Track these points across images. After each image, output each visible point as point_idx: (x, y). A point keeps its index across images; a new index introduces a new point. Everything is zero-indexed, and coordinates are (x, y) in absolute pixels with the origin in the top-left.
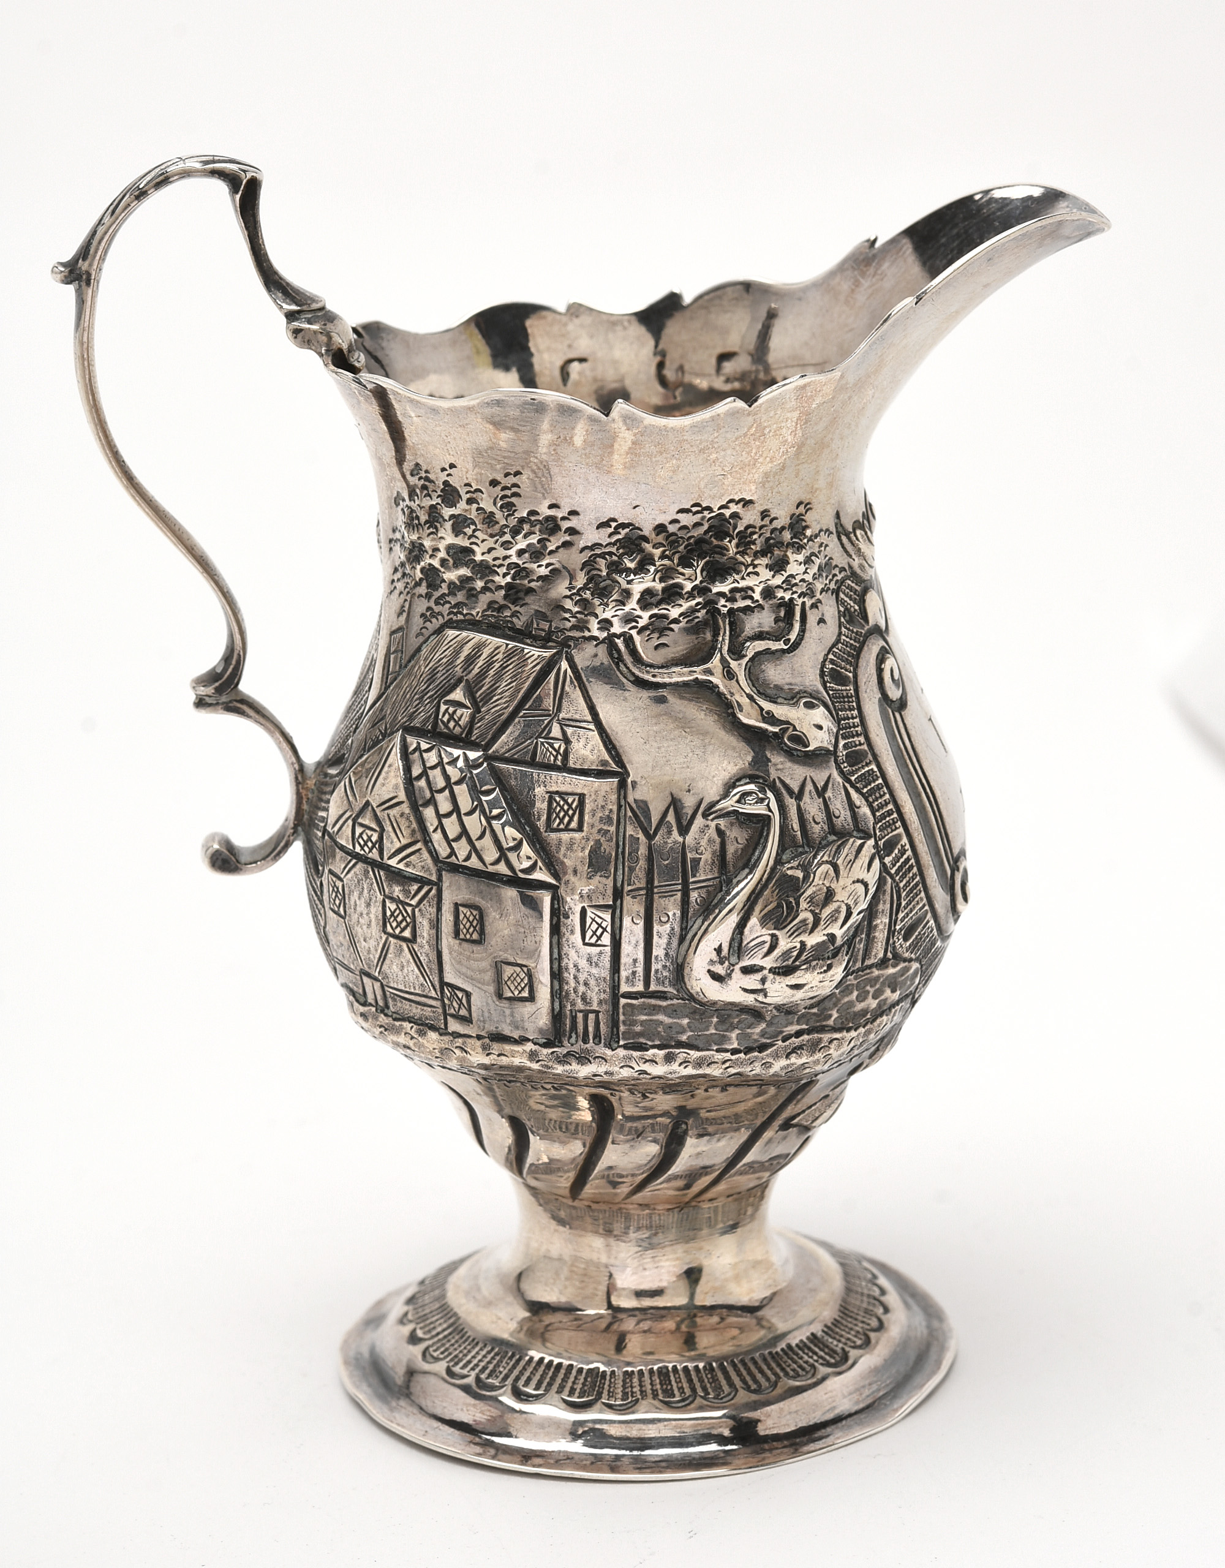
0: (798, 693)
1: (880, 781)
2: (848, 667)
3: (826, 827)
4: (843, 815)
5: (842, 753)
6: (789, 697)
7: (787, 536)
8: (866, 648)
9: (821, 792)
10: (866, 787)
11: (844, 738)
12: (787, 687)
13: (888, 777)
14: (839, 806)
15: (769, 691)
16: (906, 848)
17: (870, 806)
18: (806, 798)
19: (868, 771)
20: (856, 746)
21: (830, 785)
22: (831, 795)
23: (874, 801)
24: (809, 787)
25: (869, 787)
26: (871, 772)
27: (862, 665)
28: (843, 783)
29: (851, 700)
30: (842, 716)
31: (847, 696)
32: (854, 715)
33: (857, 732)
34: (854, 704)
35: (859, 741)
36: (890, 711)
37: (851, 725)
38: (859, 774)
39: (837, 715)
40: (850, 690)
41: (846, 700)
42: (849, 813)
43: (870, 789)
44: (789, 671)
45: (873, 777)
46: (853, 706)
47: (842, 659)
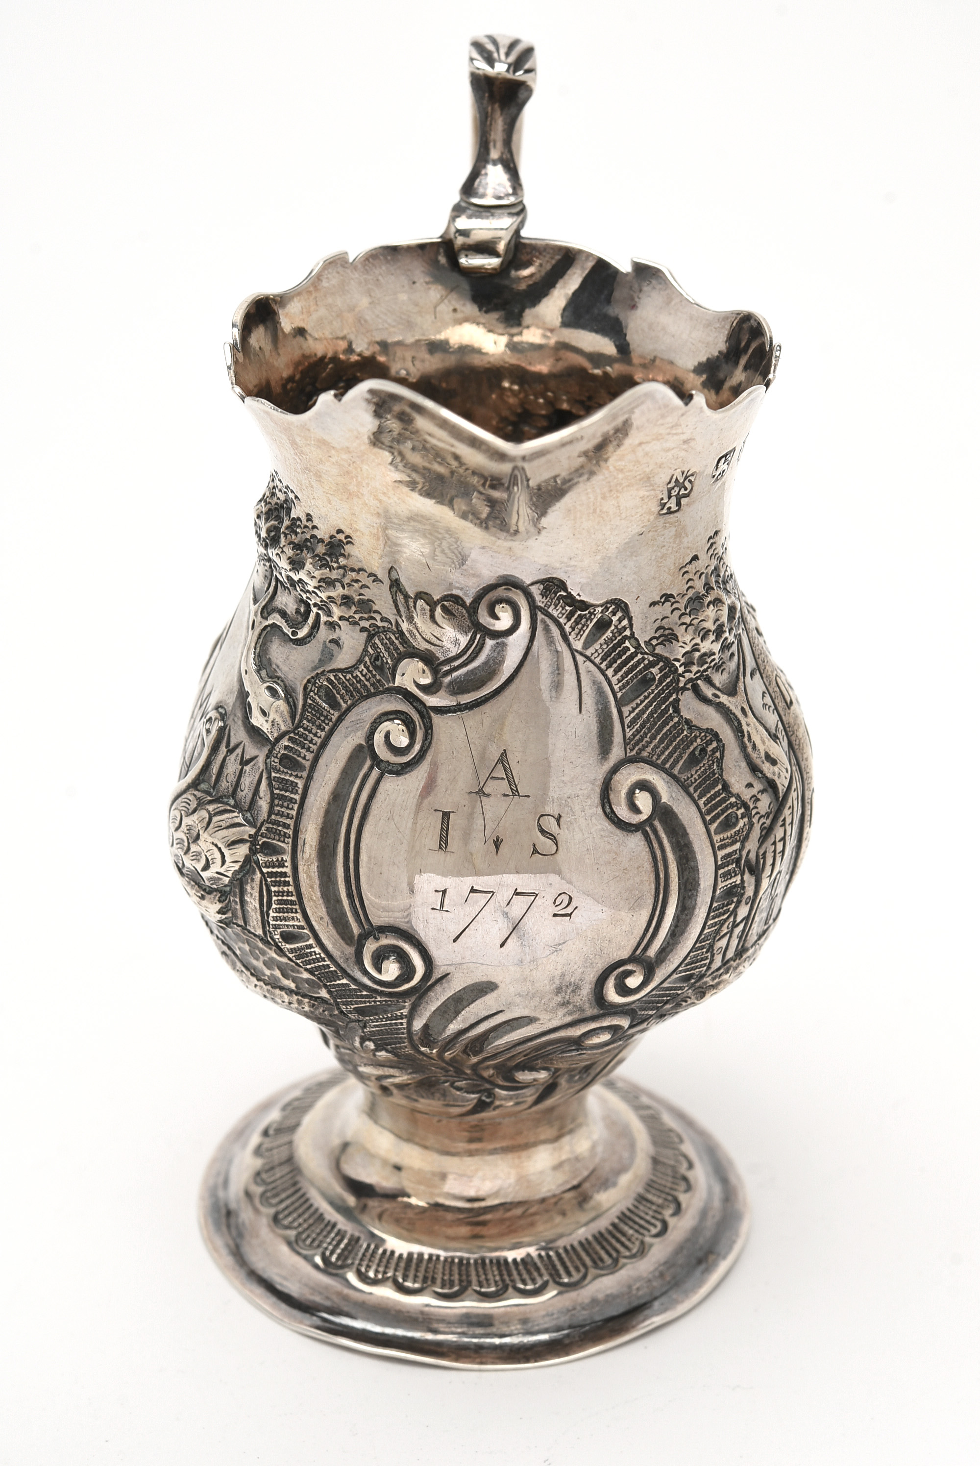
0: (278, 678)
1: (297, 797)
2: (347, 697)
3: (231, 789)
4: (245, 793)
5: (280, 750)
6: (270, 674)
7: (321, 549)
8: (378, 698)
9: (244, 762)
10: (281, 790)
11: (290, 739)
12: (274, 666)
13: (307, 800)
14: (247, 782)
15: (264, 659)
16: (286, 864)
17: (272, 805)
18: (232, 757)
19: (292, 782)
20: (299, 756)
21: (252, 764)
22: (248, 771)
23: (277, 805)
24: (239, 751)
25: (282, 793)
26: (294, 784)
27: (362, 708)
28: (263, 770)
29: (327, 722)
30: (305, 726)
31: (326, 717)
32: (318, 735)
33: (310, 747)
34: (327, 728)
35: (305, 756)
36: (368, 763)
37: (309, 739)
38: (282, 776)
39: (301, 721)
40: (333, 715)
41: (322, 718)
42: (250, 795)
43: (283, 795)
44: (284, 657)
45: (293, 789)
46: (324, 728)
47: (345, 687)
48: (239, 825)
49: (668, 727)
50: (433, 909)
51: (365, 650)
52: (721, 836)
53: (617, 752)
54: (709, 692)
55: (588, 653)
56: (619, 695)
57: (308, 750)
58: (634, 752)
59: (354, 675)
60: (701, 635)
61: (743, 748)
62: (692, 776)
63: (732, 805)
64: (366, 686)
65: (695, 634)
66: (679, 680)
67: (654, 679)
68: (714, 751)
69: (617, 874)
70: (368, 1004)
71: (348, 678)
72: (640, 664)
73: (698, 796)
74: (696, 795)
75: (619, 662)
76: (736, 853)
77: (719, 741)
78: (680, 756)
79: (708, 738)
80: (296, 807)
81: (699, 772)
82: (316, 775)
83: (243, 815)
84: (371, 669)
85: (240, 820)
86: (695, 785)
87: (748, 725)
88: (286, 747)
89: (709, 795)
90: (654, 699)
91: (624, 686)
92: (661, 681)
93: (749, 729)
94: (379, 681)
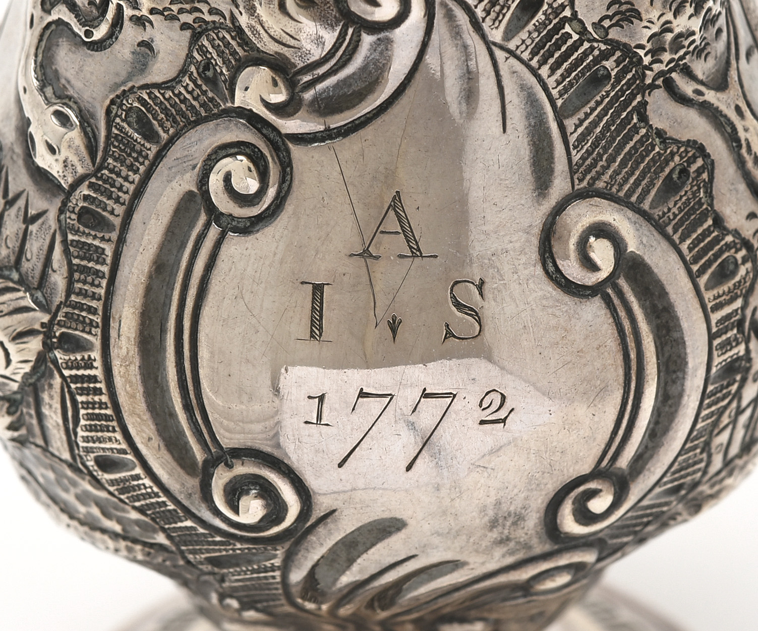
0: (70, 98)
1: (105, 269)
3: (13, 258)
4: (32, 263)
5: (77, 201)
6: (58, 93)
8: (211, 124)
9: (29, 220)
10: (82, 259)
11: (91, 186)
12: (63, 81)
13: (119, 273)
14: (35, 248)
15: (48, 71)
16: (95, 364)
17: (71, 281)
18: (12, 211)
19: (97, 247)
20: (105, 209)
21: (40, 221)
22: (34, 232)
23: (78, 281)
24: (21, 203)
25: (84, 263)
26: (100, 250)
27: (190, 138)
28: (55, 231)
29: (141, 160)
30: (111, 166)
31: (140, 153)
32: (131, 179)
33: (119, 197)
34: (142, 169)
35: (113, 209)
36: (203, 218)
37: (117, 184)
38: (83, 240)
39: (104, 159)
40: (150, 149)
41: (134, 155)
42: (40, 266)
43: (85, 267)
44: (77, 67)
45: (98, 258)
46: (138, 169)
47: (165, 110)
48: (27, 309)
49: (632, 144)
50: (306, 422)
51: (189, 56)
52: (715, 292)
53: (560, 186)
54: (687, 88)
55: (512, 45)
56: (559, 103)
57: (117, 200)
58: (585, 183)
59: (176, 92)
60: (673, 9)
62: (669, 210)
63: (728, 247)
64: (194, 107)
65: (664, 7)
66: (644, 75)
67: (608, 76)
68: (699, 172)
69: (568, 359)
70: (224, 553)
71: (167, 96)
72: (588, 56)
73: (680, 238)
74: (676, 238)
75: (557, 55)
76: (737, 314)
77: (705, 155)
78: (652, 184)
79: (690, 154)
80: (104, 283)
81: (679, 204)
82: (130, 237)
83: (32, 295)
84: (199, 82)
85: (29, 302)
86: (674, 222)
87: (746, 130)
88: (86, 198)
89: (694, 236)
90: (610, 105)
91: (566, 90)
92: (618, 78)
93: (748, 135)
94: (211, 100)
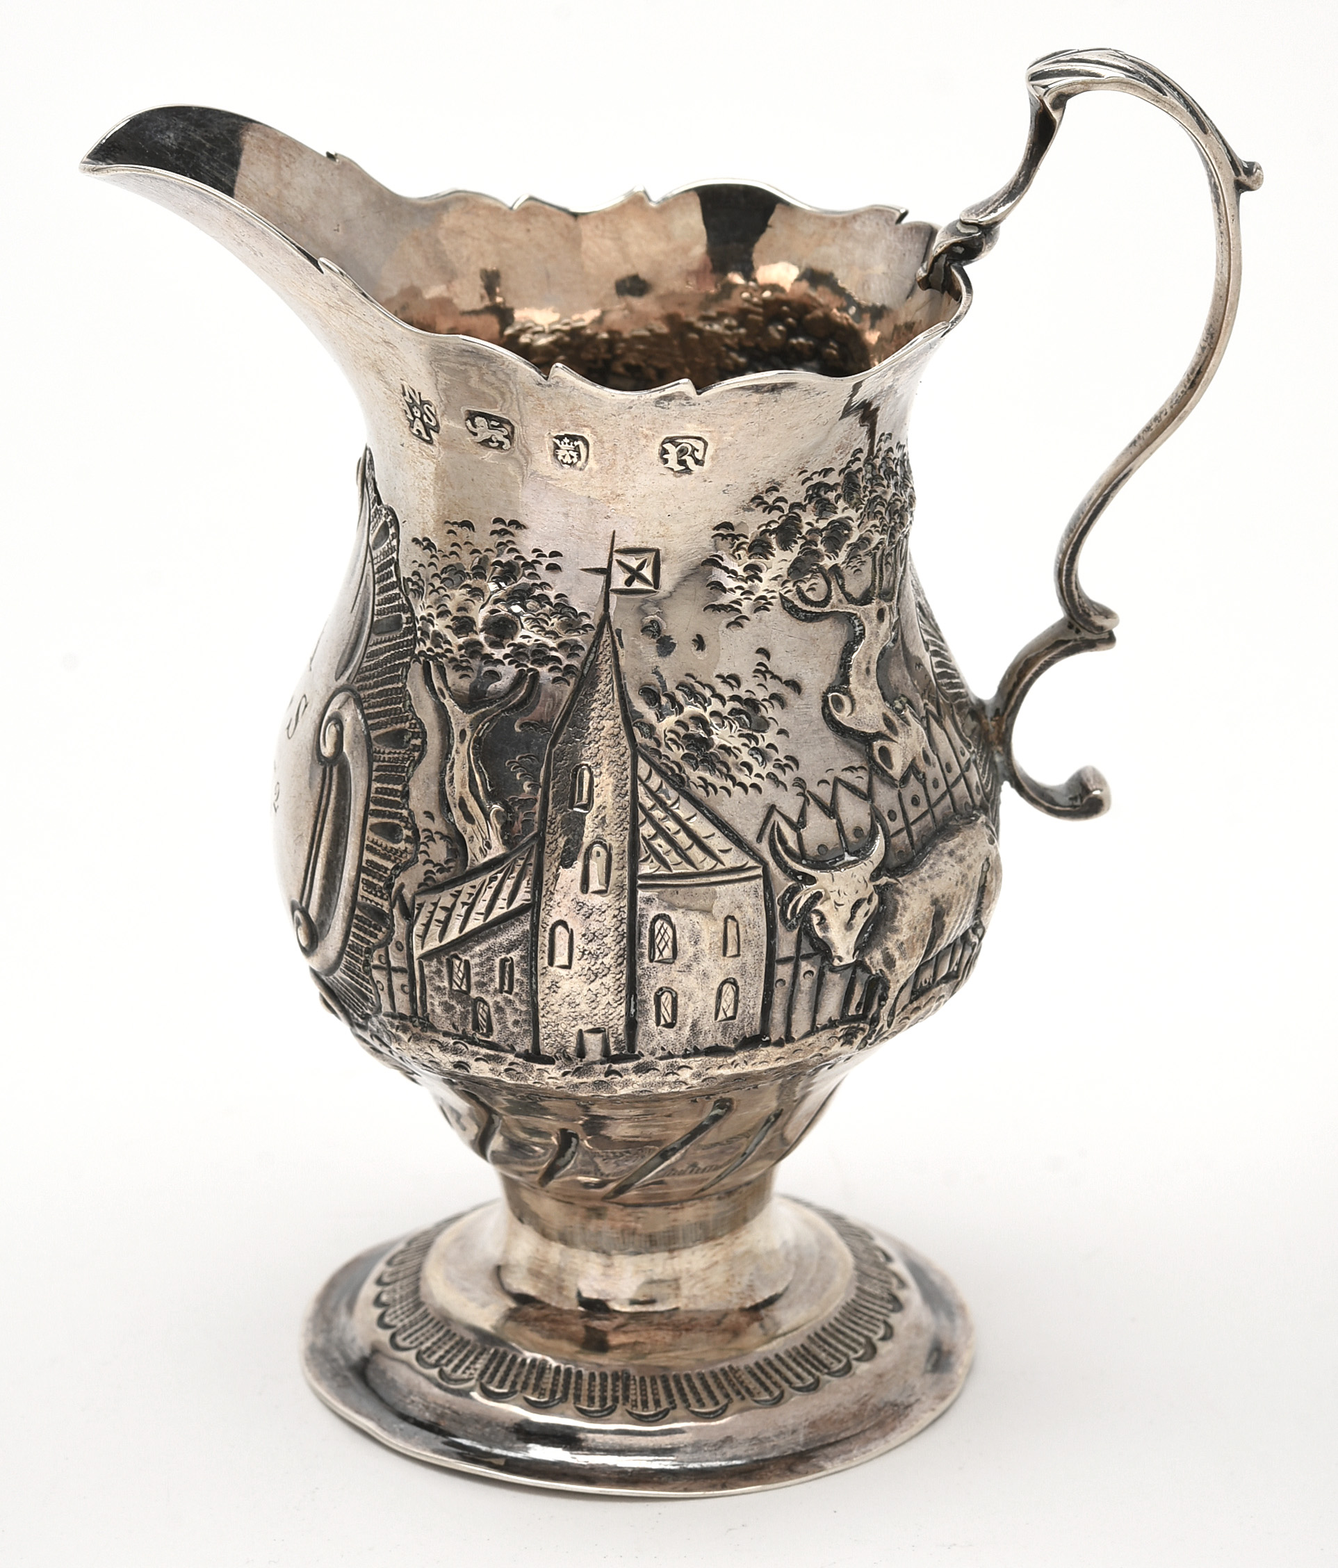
49: (390, 686)
52: (376, 838)
54: (437, 683)
55: (374, 553)
60: (439, 610)
61: (442, 772)
62: (384, 753)
63: (401, 818)
65: (435, 603)
66: (415, 645)
67: (402, 626)
68: (415, 748)
72: (397, 599)
73: (376, 777)
74: (375, 774)
75: (385, 582)
76: (385, 872)
77: (424, 742)
78: (385, 724)
81: (391, 756)
86: (381, 764)
87: (457, 752)
89: (385, 786)
90: (394, 647)
91: (380, 613)
92: (405, 633)
93: (456, 757)
